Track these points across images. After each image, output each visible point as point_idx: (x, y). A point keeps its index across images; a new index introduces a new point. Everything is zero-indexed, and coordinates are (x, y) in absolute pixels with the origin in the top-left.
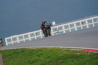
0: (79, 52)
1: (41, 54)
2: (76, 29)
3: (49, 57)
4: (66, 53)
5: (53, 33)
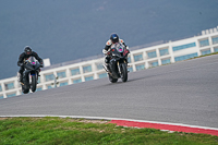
0: (103, 127)
1: (15, 132)
2: (96, 77)
3: (33, 139)
4: (73, 129)
5: (44, 84)
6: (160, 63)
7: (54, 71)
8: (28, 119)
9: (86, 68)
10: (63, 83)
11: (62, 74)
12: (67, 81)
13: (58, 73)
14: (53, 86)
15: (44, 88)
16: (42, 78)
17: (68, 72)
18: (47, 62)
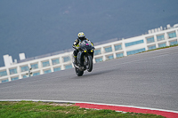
0: (68, 109)
2: (63, 68)
4: (44, 111)
5: (20, 74)
6: (115, 56)
7: (29, 63)
8: (7, 103)
9: (54, 61)
10: (36, 73)
11: (35, 66)
12: (39, 72)
13: (31, 65)
14: (28, 76)
15: (20, 78)
16: (19, 69)
17: (40, 64)
18: (22, 56)
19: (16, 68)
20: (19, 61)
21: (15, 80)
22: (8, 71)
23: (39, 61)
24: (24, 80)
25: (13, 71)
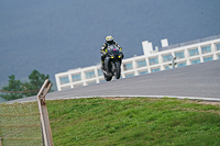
1: (134, 112)
3: (152, 119)
4: (192, 110)
5: (161, 65)
7: (172, 51)
9: (204, 49)
10: (182, 64)
11: (180, 54)
12: (185, 62)
13: (176, 53)
14: (171, 67)
15: (162, 69)
16: (160, 58)
17: (186, 53)
18: (165, 43)
19: (157, 57)
20: (161, 49)
21: (156, 72)
22: (147, 61)
23: (185, 48)
24: (168, 71)
25: (153, 60)
